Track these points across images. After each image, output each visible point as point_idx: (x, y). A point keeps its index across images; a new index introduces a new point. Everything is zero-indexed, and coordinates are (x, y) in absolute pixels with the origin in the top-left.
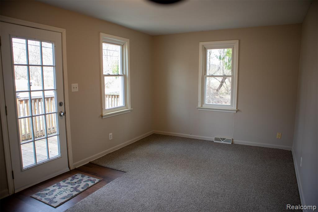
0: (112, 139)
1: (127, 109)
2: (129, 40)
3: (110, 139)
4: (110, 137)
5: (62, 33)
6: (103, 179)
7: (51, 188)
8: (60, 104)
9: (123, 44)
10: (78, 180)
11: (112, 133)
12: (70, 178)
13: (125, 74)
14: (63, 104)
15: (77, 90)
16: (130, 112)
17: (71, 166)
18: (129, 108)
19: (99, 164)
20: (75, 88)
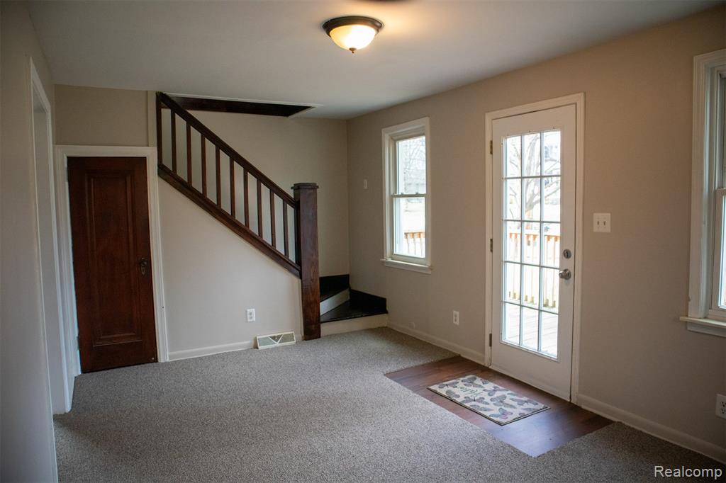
3: (720, 414)
4: (719, 406)
5: (576, 104)
8: (566, 254)
14: (571, 254)
15: (607, 229)
17: (572, 393)
20: (602, 224)
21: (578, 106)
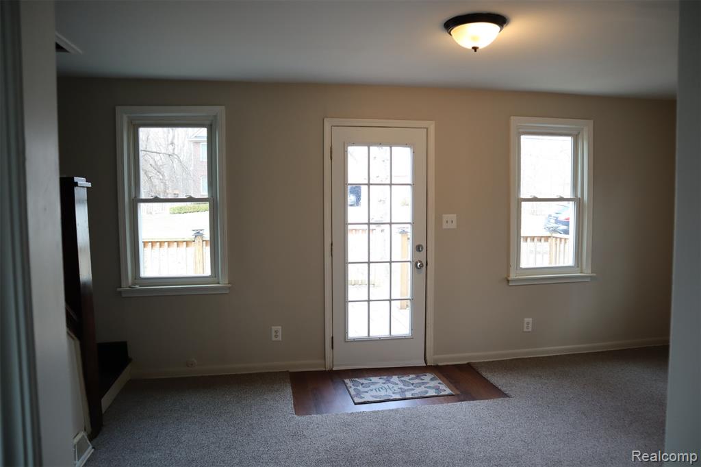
0: (530, 330)
1: (581, 273)
2: (591, 122)
3: (525, 330)
4: (525, 325)
5: (427, 129)
6: (459, 393)
7: (374, 379)
8: (418, 248)
9: (576, 133)
10: (421, 381)
11: (531, 319)
12: (412, 376)
13: (579, 196)
14: (422, 248)
15: (454, 226)
16: (589, 280)
17: (428, 358)
18: (587, 272)
19: (479, 370)
20: (450, 222)
21: (429, 130)
